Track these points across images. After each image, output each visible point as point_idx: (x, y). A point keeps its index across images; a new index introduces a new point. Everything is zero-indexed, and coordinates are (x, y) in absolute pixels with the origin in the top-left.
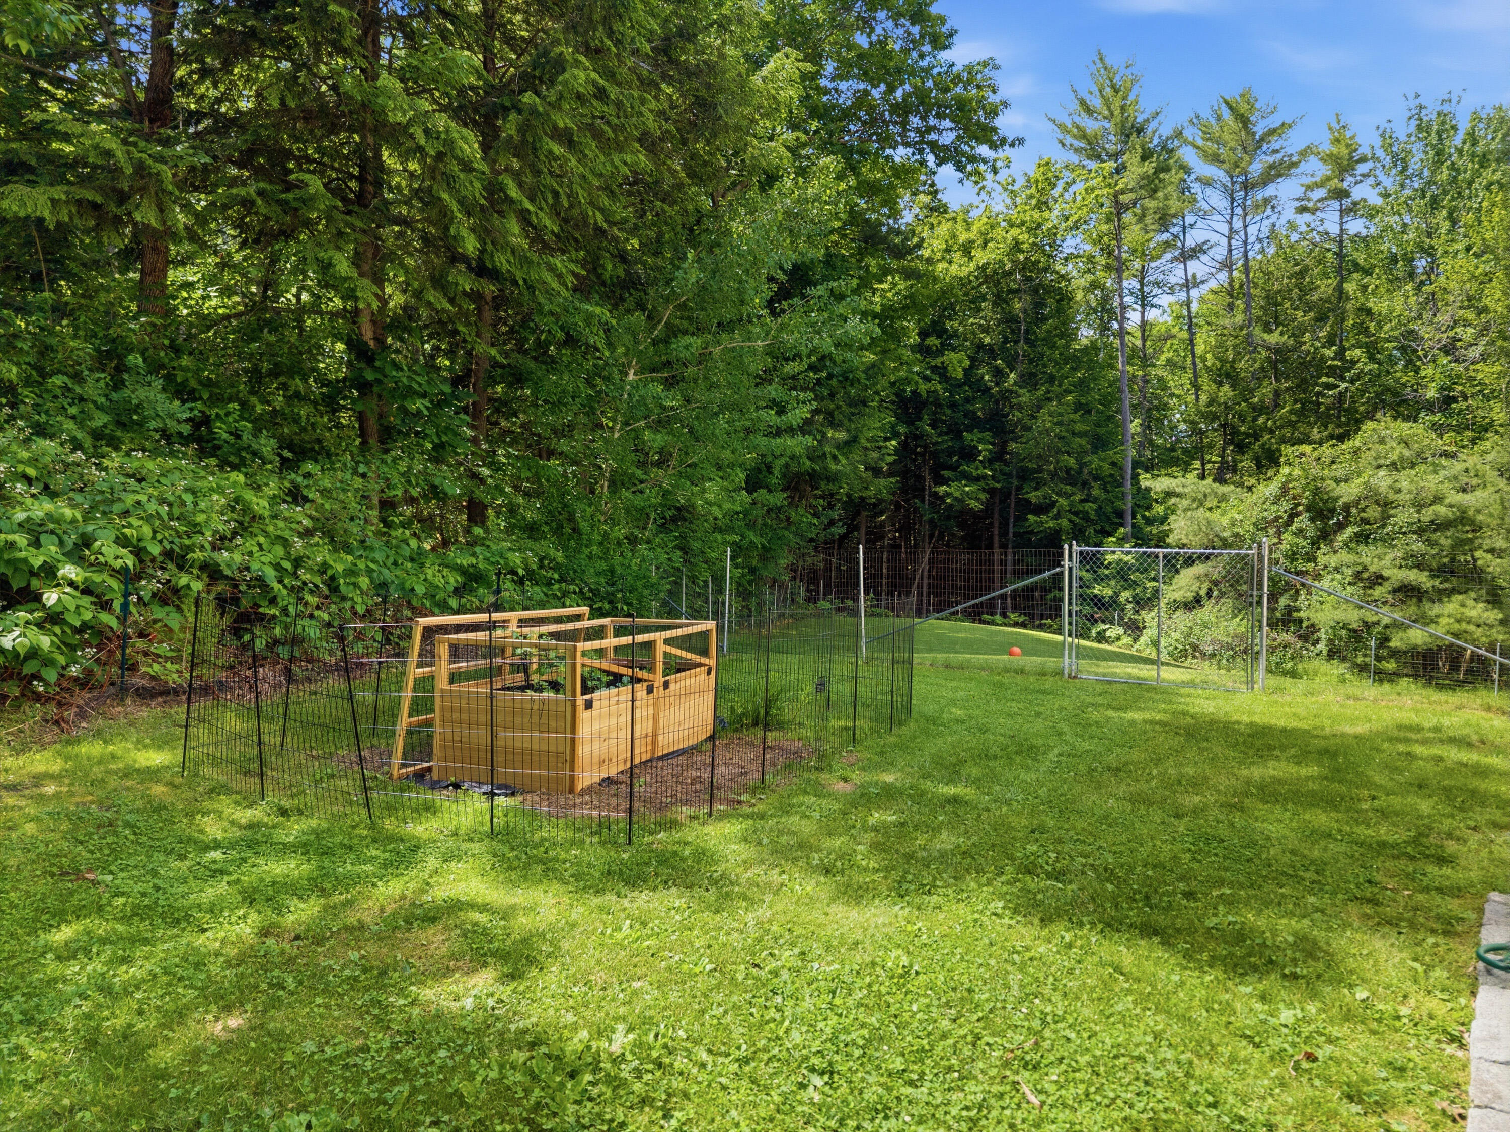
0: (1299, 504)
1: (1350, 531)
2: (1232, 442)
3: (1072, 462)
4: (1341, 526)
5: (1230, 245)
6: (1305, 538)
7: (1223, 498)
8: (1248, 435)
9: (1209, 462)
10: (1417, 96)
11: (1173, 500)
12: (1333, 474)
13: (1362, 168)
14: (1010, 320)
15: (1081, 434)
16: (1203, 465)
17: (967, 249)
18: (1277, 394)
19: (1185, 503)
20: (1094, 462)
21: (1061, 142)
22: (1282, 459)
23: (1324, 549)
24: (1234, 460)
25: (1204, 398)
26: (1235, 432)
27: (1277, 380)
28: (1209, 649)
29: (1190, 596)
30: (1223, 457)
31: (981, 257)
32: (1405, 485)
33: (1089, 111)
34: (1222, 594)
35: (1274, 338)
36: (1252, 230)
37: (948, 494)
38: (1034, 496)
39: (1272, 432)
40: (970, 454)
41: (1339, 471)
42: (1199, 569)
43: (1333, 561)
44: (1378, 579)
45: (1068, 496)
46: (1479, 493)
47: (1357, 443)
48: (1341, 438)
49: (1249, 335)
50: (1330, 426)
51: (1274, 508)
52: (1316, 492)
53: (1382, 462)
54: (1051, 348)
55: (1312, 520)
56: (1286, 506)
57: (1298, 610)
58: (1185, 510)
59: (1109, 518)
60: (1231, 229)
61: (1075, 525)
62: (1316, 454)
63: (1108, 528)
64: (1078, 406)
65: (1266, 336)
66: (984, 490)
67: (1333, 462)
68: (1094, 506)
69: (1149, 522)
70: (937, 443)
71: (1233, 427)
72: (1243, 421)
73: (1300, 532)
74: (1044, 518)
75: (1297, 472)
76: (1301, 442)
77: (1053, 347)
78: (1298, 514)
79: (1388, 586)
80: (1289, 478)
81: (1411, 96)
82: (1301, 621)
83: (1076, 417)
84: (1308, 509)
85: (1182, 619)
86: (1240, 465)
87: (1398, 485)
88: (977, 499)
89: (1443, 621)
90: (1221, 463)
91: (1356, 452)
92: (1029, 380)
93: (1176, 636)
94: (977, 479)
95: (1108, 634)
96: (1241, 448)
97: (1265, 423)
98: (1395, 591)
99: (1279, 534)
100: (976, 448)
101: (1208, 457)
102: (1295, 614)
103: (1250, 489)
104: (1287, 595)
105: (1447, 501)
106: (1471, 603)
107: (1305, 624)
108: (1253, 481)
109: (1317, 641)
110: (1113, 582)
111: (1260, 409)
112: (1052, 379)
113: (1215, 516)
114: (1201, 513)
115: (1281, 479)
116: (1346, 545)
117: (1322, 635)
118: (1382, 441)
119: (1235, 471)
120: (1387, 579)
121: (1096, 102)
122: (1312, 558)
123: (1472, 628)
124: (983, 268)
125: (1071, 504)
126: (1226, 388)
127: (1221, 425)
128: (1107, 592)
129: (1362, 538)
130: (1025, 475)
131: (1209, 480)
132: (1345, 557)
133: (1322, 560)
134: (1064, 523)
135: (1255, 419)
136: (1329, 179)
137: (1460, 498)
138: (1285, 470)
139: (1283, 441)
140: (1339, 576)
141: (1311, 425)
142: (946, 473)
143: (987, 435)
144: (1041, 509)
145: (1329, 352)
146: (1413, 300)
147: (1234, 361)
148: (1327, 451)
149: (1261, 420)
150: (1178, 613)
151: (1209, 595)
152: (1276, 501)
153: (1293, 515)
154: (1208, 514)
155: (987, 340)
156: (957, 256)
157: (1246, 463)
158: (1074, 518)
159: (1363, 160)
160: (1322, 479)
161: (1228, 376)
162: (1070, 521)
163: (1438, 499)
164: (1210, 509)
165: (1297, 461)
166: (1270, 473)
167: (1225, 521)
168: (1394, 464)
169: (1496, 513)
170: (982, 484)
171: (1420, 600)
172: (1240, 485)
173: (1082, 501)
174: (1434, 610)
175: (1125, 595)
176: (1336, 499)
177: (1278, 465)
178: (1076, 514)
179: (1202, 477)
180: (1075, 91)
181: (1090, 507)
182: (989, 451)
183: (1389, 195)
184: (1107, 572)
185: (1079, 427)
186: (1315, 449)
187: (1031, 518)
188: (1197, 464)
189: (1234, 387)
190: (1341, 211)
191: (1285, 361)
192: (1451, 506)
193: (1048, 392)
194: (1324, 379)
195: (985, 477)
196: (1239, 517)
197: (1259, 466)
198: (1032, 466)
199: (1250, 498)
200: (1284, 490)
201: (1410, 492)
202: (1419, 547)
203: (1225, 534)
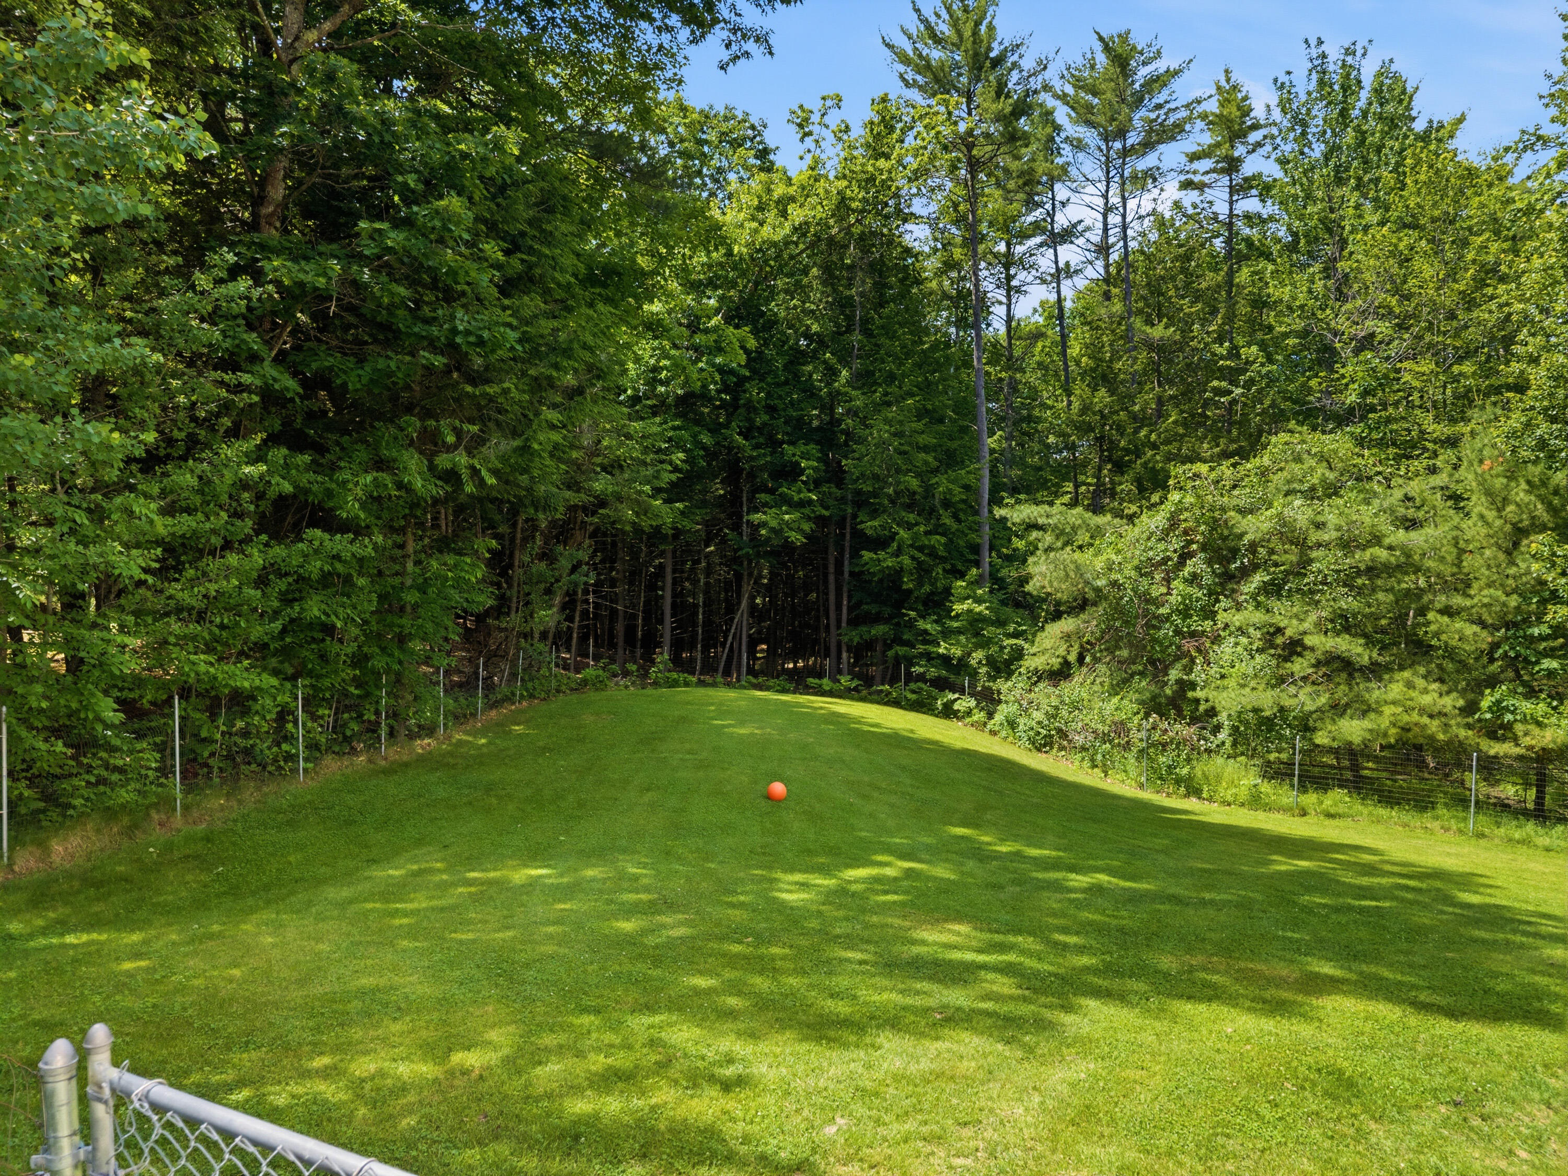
0: (1192, 542)
1: (1259, 578)
2: (1110, 459)
3: (914, 483)
4: (1245, 573)
5: (1105, 224)
6: (1201, 587)
7: (1096, 533)
8: (1127, 451)
9: (1084, 484)
10: (1320, 42)
11: (1035, 534)
12: (1235, 502)
13: (1255, 136)
14: (843, 304)
15: (925, 449)
16: (1077, 487)
17: (783, 206)
18: (1160, 401)
19: (1049, 538)
20: (943, 484)
21: (901, 76)
22: (1171, 482)
23: (1224, 603)
24: (1112, 482)
25: (1076, 405)
26: (1113, 445)
27: (1160, 385)
28: (1079, 740)
29: (1056, 662)
30: (1099, 479)
31: (797, 214)
32: (1332, 518)
33: (938, 40)
34: (1096, 660)
35: (1158, 332)
36: (1132, 204)
37: (764, 524)
38: (871, 526)
39: (1154, 446)
40: (791, 472)
41: (1241, 497)
42: (1067, 624)
43: (1237, 619)
44: (1295, 648)
45: (909, 526)
46: (1429, 530)
47: (1266, 461)
48: (1244, 454)
49: (1130, 328)
50: (1222, 441)
51: (1161, 546)
52: (1214, 524)
53: (1296, 486)
54: (891, 339)
55: (1209, 562)
56: (1176, 544)
57: (1193, 686)
58: (1049, 549)
59: (962, 555)
60: (1106, 204)
61: (920, 563)
62: (1213, 475)
63: (960, 567)
64: (922, 413)
65: (1148, 329)
66: (809, 519)
67: (1235, 487)
68: (943, 540)
69: (1009, 559)
70: (752, 458)
71: (1111, 442)
72: (1122, 435)
73: (1194, 579)
74: (882, 554)
75: (1190, 499)
76: (1191, 460)
77: (893, 337)
78: (1191, 555)
79: (1310, 657)
80: (1180, 508)
81: (1313, 42)
82: (1197, 701)
83: (919, 426)
84: (1204, 548)
85: (1046, 694)
86: (1119, 489)
87: (1320, 519)
88: (800, 530)
89: (1388, 710)
90: (1097, 485)
91: (1264, 473)
92: (864, 380)
93: (1038, 715)
94: (802, 504)
95: (956, 707)
96: (1120, 467)
97: (1148, 437)
98: (1318, 664)
99: (1168, 581)
100: (798, 464)
101: (1082, 478)
102: (1190, 694)
103: (1131, 518)
104: (1179, 666)
105: (1387, 541)
106: (1420, 683)
107: (1202, 708)
108: (1134, 508)
109: (1217, 729)
110: (962, 638)
111: (1140, 420)
112: (891, 378)
113: (1087, 555)
114: (1067, 555)
115: (1168, 507)
116: (1254, 597)
117: (1223, 717)
118: (1298, 459)
119: (1113, 495)
120: (1312, 649)
121: (944, 28)
122: (1210, 614)
123: (1425, 720)
124: (801, 230)
125: (915, 537)
126: (1103, 392)
127: (1096, 439)
128: (957, 652)
129: (1273, 589)
130: (861, 501)
131: (1079, 509)
132: (1251, 616)
133: (1222, 617)
134: (906, 561)
135: (1137, 431)
136: (1218, 145)
137: (1401, 536)
138: (1175, 496)
139: (1169, 458)
140: (1244, 640)
141: (1201, 440)
142: (763, 497)
143: (813, 448)
144: (880, 543)
145: (1222, 350)
146: (1319, 285)
147: (1111, 361)
148: (1226, 470)
149: (1143, 433)
150: (1041, 685)
151: (1081, 659)
152: (1165, 534)
153: (1184, 557)
154: (1077, 555)
155: (815, 328)
156: (771, 216)
157: (1126, 486)
158: (918, 554)
159: (1255, 127)
160: (1223, 510)
161: (1104, 377)
162: (913, 558)
163: (1376, 540)
164: (1080, 547)
165: (1190, 484)
166: (1155, 498)
167: (1099, 564)
168: (1313, 489)
169: (1449, 559)
170: (807, 511)
171: (1351, 676)
172: (1119, 514)
173: (927, 533)
174: (1375, 692)
175: (978, 655)
176: (1241, 536)
177: (1165, 487)
178: (921, 549)
179: (1074, 503)
180: (917, 11)
181: (938, 540)
182: (814, 469)
183: (1288, 162)
184: (956, 625)
185: (923, 439)
186: (1212, 469)
187: (867, 555)
188: (1069, 486)
189: (1112, 392)
190: (1231, 187)
191: (1170, 362)
192: (1390, 548)
193: (886, 394)
194: (1215, 383)
195: (810, 502)
196: (1117, 559)
197: (1141, 489)
198: (867, 487)
199: (1132, 532)
200: (1173, 522)
201: (1339, 528)
202: (1349, 603)
203: (1100, 583)
